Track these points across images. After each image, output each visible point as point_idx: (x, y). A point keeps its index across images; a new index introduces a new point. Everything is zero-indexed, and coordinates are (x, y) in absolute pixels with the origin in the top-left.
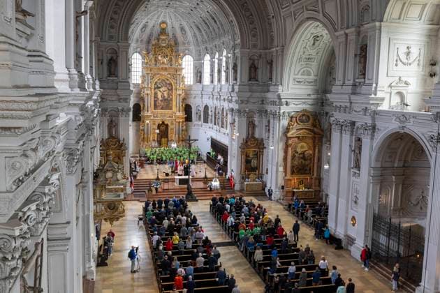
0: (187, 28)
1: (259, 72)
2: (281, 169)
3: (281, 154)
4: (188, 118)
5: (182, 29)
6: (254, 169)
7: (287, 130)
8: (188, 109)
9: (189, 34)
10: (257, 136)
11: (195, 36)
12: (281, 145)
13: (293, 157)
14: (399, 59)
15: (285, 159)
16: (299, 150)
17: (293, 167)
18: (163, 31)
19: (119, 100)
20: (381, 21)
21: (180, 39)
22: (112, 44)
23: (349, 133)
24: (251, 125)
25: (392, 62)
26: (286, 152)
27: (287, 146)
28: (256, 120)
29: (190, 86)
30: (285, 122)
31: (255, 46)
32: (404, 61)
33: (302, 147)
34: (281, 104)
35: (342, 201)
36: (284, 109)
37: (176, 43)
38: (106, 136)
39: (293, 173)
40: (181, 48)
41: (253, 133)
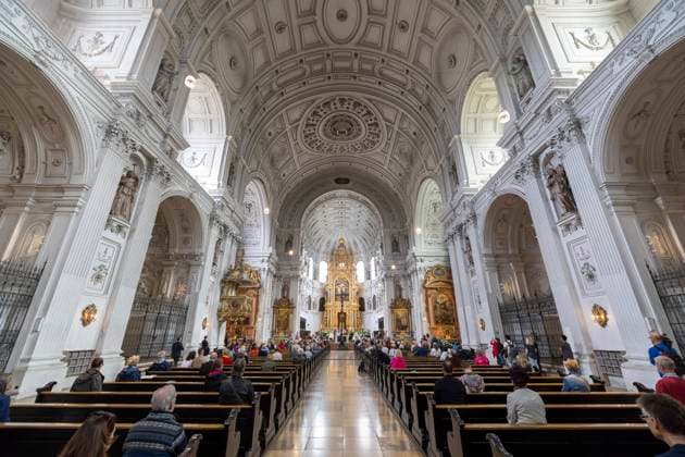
0: (358, 241)
1: (400, 245)
2: (425, 319)
3: (423, 305)
4: (362, 308)
5: (355, 243)
6: (404, 328)
7: (426, 281)
8: (361, 301)
9: (360, 246)
10: (404, 297)
11: (364, 246)
12: (422, 297)
13: (435, 308)
14: (484, 161)
15: (427, 309)
16: (439, 301)
17: (436, 317)
18: (342, 245)
19: (291, 269)
20: (459, 133)
21: (354, 250)
22: (289, 231)
23: (458, 238)
24: (398, 289)
25: (479, 165)
26: (427, 302)
27: (427, 296)
28: (402, 283)
29: (362, 284)
30: (421, 276)
31: (395, 227)
32: (490, 161)
33: (442, 298)
34: (416, 261)
35: (468, 308)
36: (419, 265)
37: (352, 254)
38: (280, 297)
39: (437, 323)
40: (355, 256)
41: (400, 296)
